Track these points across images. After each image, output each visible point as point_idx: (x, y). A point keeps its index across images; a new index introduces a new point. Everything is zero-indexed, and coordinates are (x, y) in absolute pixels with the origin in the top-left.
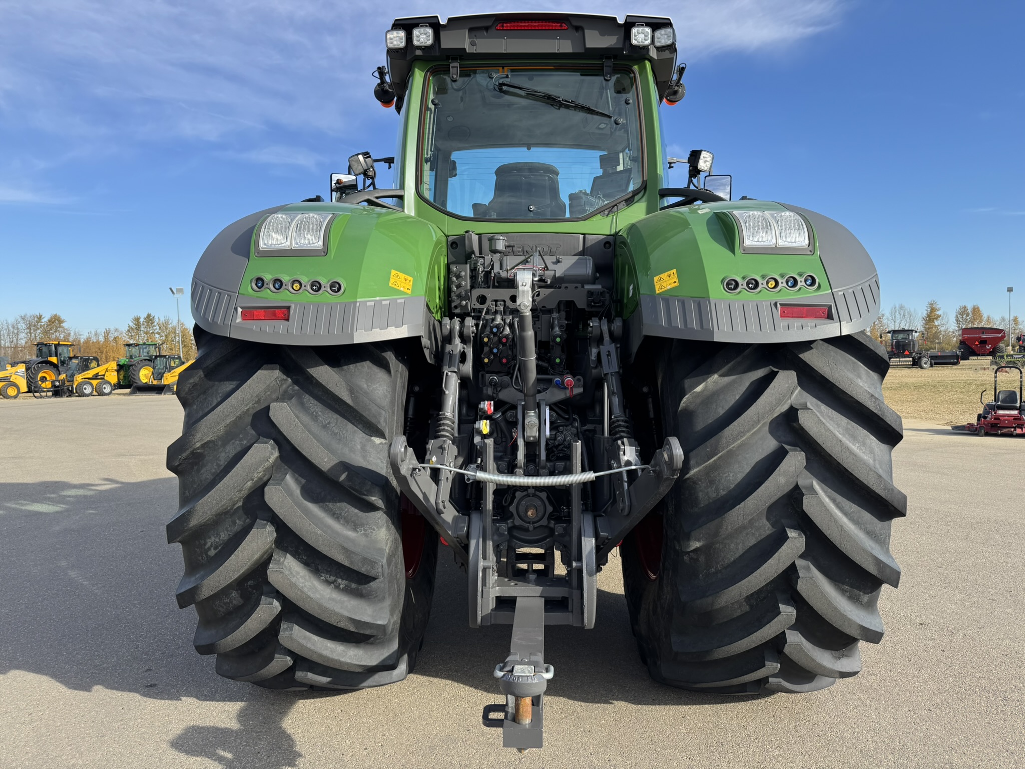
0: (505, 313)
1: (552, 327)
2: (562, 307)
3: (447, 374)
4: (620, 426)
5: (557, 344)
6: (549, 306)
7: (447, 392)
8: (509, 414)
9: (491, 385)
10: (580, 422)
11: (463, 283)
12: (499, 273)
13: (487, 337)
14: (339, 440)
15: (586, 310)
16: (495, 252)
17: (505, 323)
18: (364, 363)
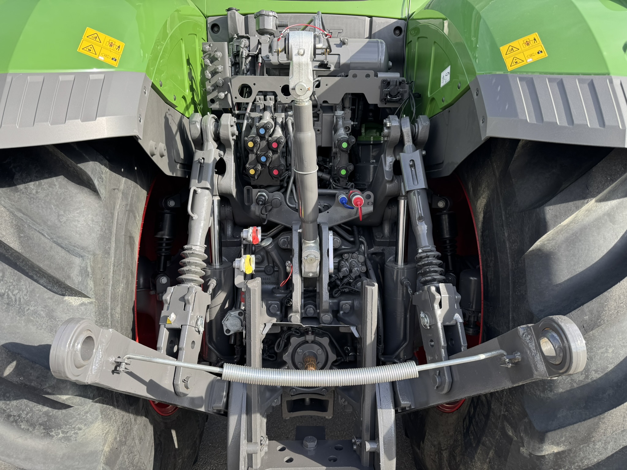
0: (276, 110)
1: (336, 130)
2: (347, 104)
3: (195, 192)
4: (431, 264)
5: (342, 150)
6: (331, 102)
7: (195, 216)
8: (282, 239)
9: (258, 204)
10: (367, 245)
11: (220, 68)
12: (268, 57)
13: (252, 141)
14: (8, 304)
15: (379, 106)
16: (262, 32)
17: (276, 123)
18: (54, 179)
